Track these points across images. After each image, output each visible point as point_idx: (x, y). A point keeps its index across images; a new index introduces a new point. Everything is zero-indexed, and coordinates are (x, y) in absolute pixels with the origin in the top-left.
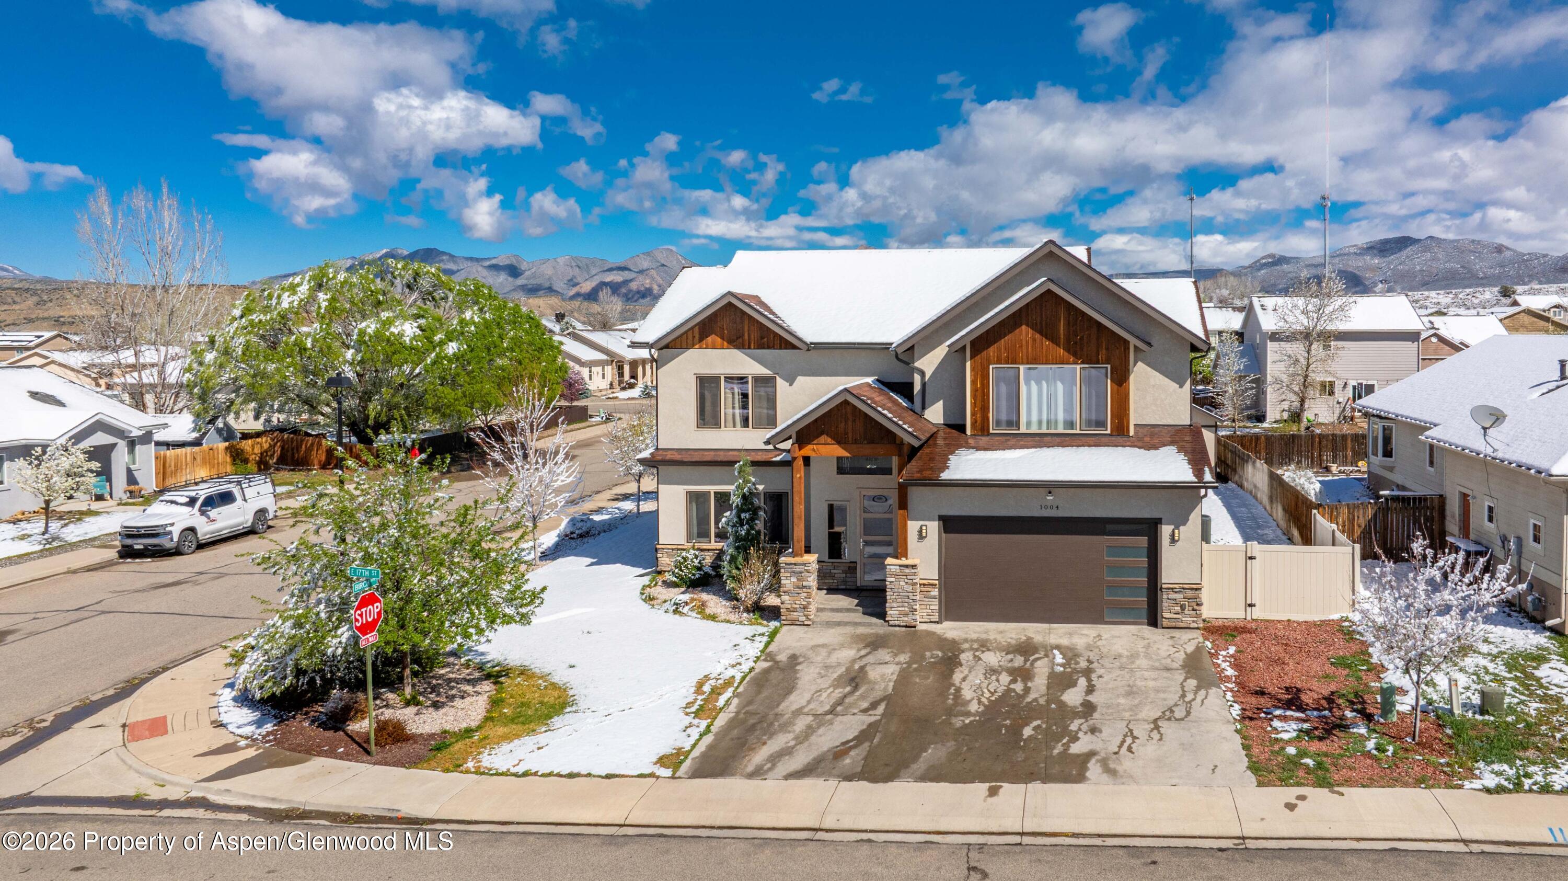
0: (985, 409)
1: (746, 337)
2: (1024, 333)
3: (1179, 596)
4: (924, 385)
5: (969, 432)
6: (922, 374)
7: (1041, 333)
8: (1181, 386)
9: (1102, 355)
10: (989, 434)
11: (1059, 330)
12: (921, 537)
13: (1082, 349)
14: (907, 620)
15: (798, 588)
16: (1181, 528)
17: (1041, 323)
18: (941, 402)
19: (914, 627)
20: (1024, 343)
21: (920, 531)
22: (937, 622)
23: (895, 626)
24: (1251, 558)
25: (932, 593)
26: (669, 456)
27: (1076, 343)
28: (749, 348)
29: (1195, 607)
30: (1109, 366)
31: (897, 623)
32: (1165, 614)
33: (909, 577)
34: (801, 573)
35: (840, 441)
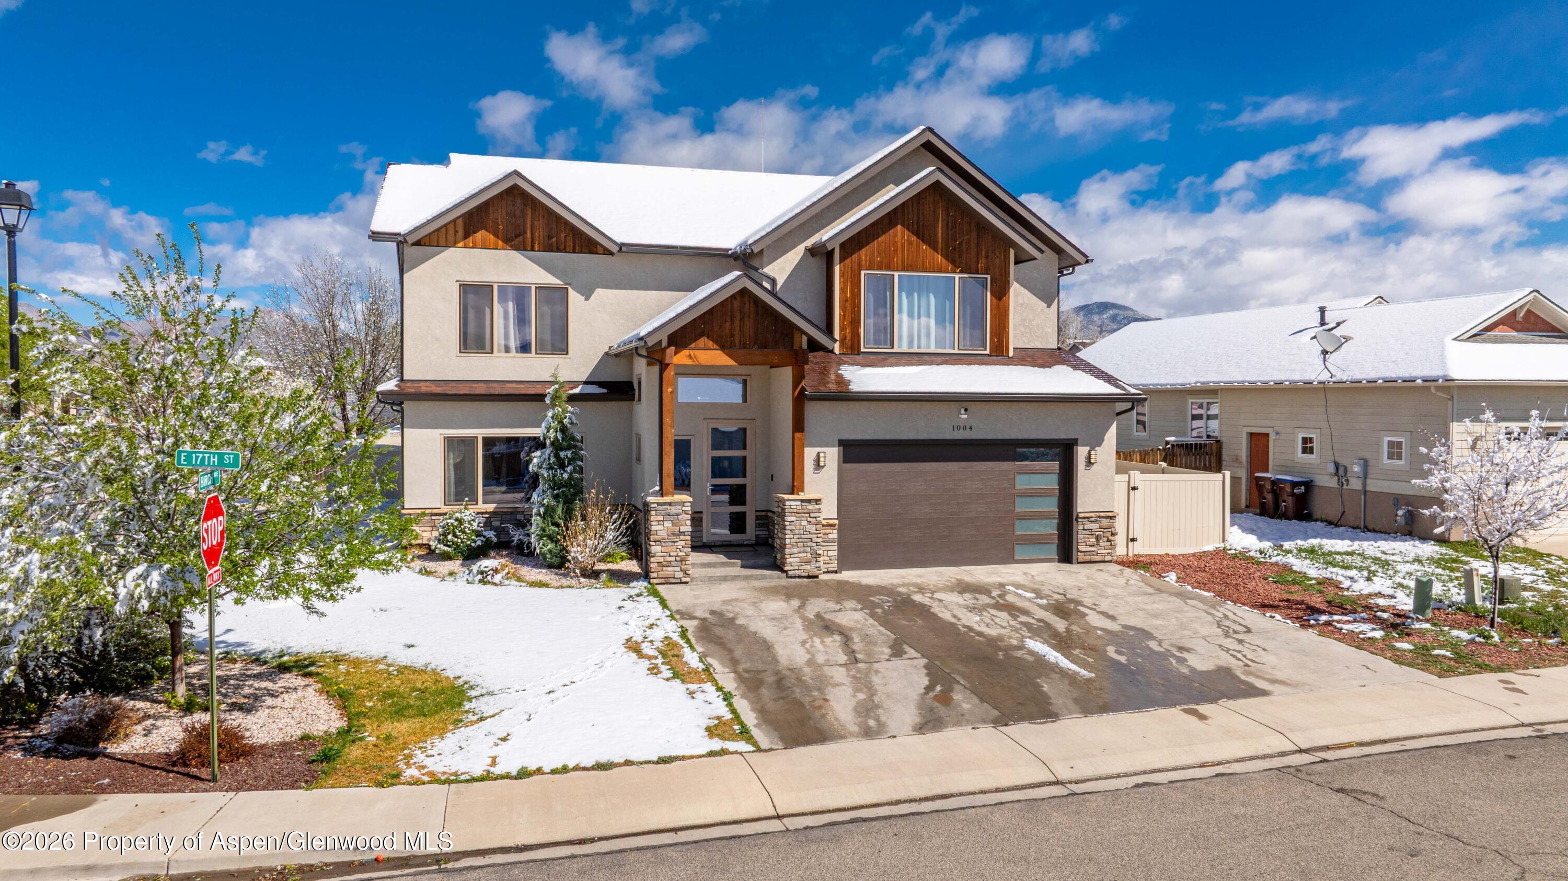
0: (855, 323)
1: (529, 235)
2: (899, 234)
3: (1094, 526)
5: (837, 350)
6: (773, 282)
7: (917, 234)
8: (1049, 306)
9: (982, 264)
10: (861, 353)
11: (936, 234)
12: (818, 466)
13: (960, 257)
14: (810, 568)
15: (674, 534)
16: (1097, 448)
17: (918, 223)
19: (817, 577)
20: (899, 246)
21: (818, 460)
22: (836, 572)
23: (795, 577)
24: (1134, 488)
25: (830, 536)
26: (424, 389)
27: (954, 249)
28: (532, 249)
29: (1111, 538)
30: (989, 277)
31: (797, 573)
32: (1082, 548)
33: (812, 515)
34: (678, 515)
35: (724, 346)
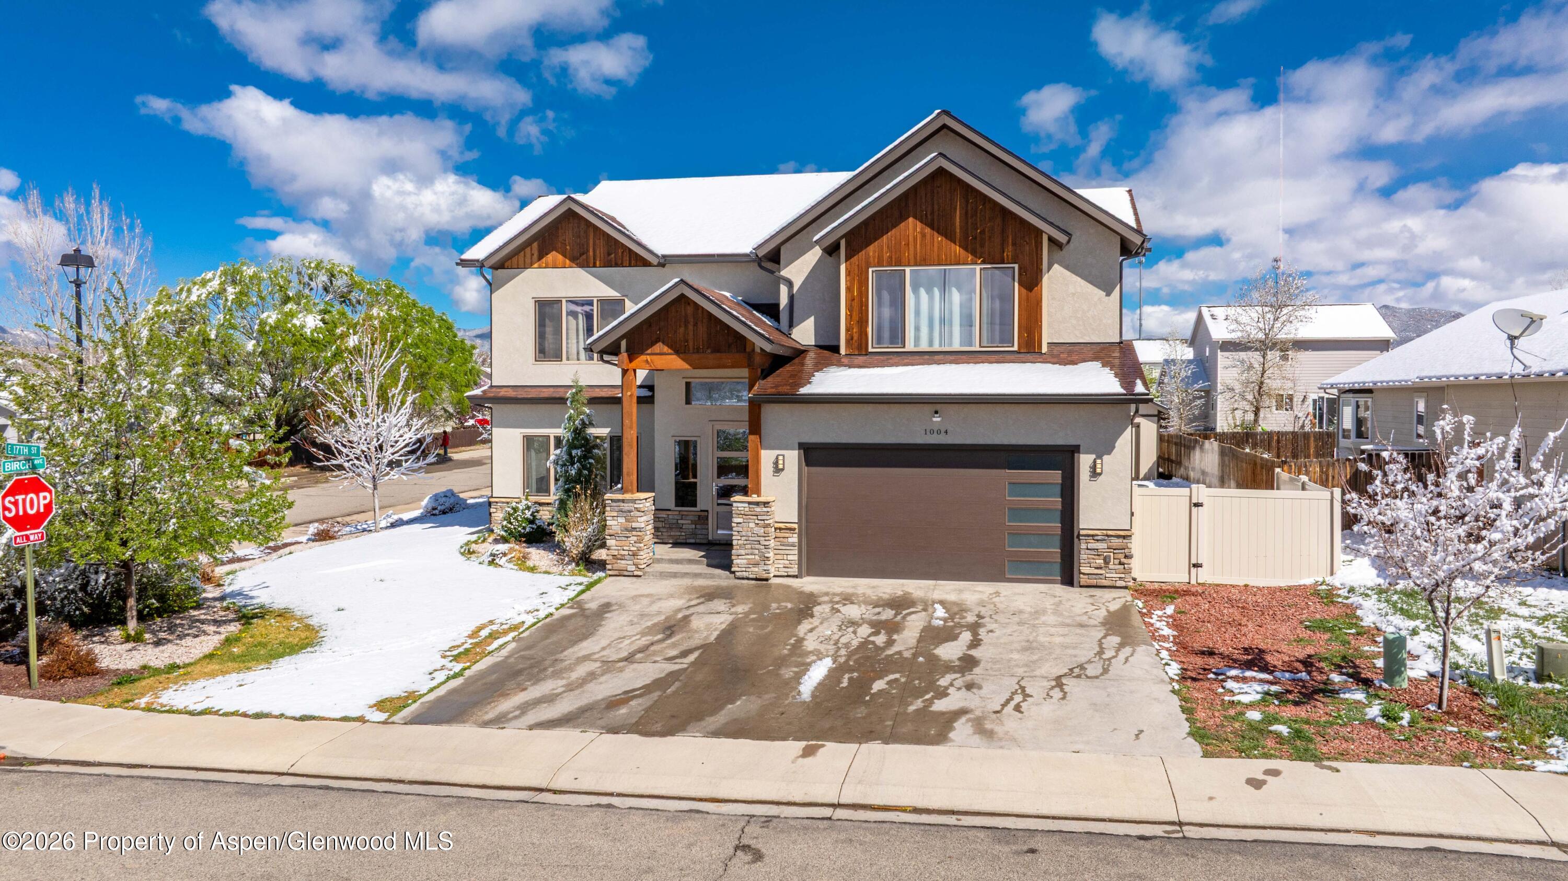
0: (862, 322)
1: (591, 253)
2: (911, 227)
3: (1101, 546)
4: (791, 298)
5: (843, 351)
6: (790, 284)
7: (932, 226)
8: (1108, 294)
9: (1009, 252)
10: (867, 353)
11: (954, 224)
12: (777, 470)
13: (982, 246)
14: (758, 571)
15: (627, 530)
16: (1105, 458)
17: (932, 213)
18: (812, 319)
19: (767, 580)
20: (911, 239)
21: (776, 463)
22: (796, 577)
23: (743, 579)
24: (1197, 505)
25: (790, 540)
26: (503, 393)
27: (975, 238)
28: (595, 266)
29: (1123, 560)
30: (1016, 266)
31: (745, 574)
32: (1083, 570)
33: (760, 517)
34: (630, 511)
35: (679, 350)
